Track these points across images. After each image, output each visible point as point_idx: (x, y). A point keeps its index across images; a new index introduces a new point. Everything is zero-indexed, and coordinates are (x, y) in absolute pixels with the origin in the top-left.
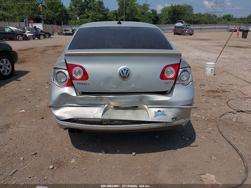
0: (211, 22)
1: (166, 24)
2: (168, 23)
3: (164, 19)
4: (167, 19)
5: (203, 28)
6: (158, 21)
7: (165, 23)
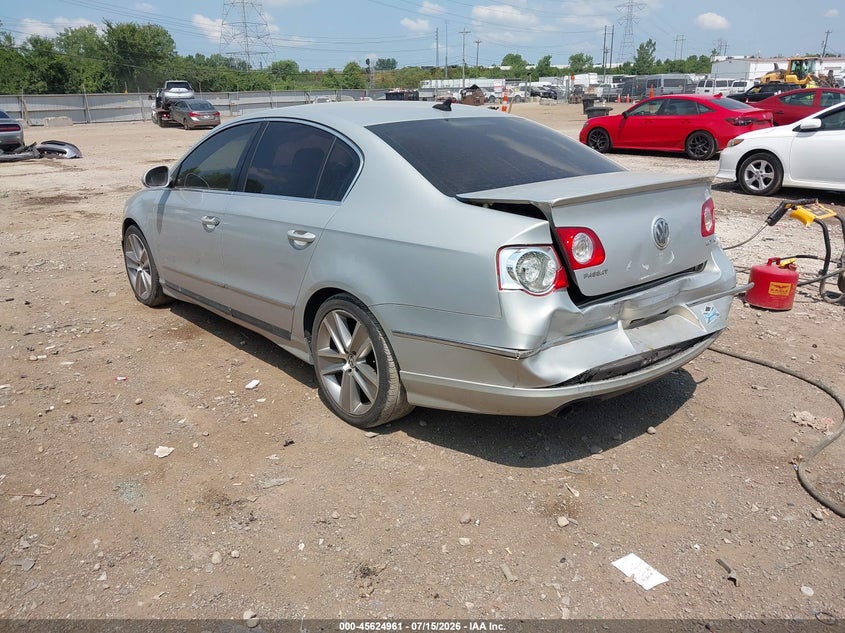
0: (252, 85)
1: (98, 91)
2: (107, 88)
3: (88, 73)
4: (102, 76)
5: (236, 102)
6: (68, 80)
7: (95, 89)
